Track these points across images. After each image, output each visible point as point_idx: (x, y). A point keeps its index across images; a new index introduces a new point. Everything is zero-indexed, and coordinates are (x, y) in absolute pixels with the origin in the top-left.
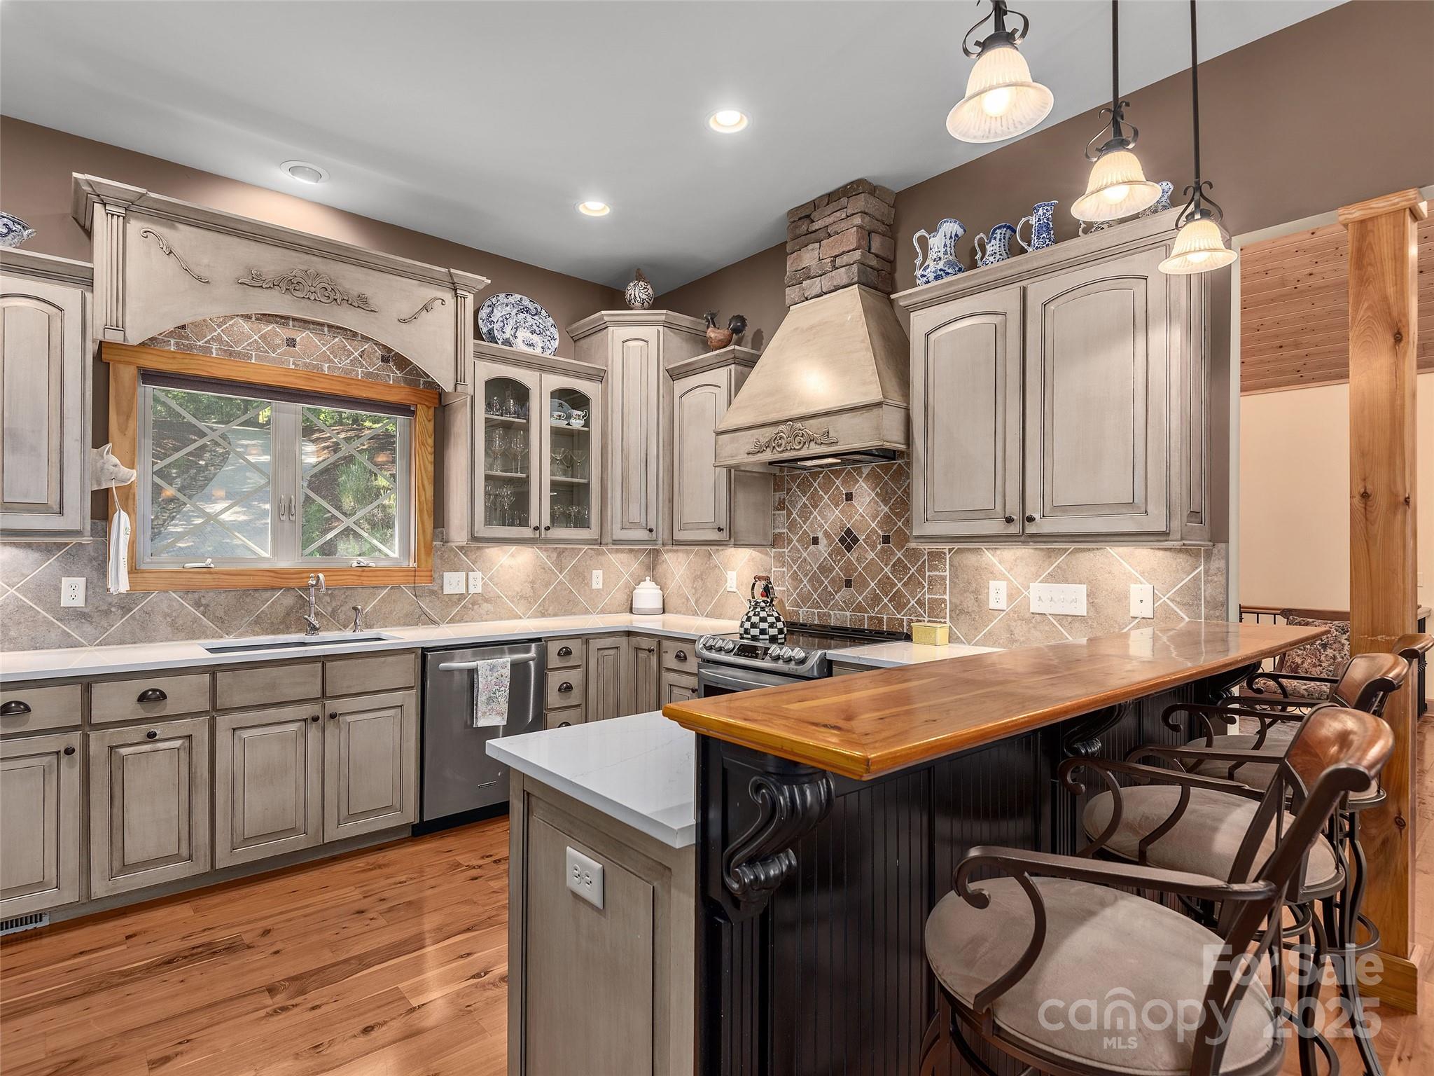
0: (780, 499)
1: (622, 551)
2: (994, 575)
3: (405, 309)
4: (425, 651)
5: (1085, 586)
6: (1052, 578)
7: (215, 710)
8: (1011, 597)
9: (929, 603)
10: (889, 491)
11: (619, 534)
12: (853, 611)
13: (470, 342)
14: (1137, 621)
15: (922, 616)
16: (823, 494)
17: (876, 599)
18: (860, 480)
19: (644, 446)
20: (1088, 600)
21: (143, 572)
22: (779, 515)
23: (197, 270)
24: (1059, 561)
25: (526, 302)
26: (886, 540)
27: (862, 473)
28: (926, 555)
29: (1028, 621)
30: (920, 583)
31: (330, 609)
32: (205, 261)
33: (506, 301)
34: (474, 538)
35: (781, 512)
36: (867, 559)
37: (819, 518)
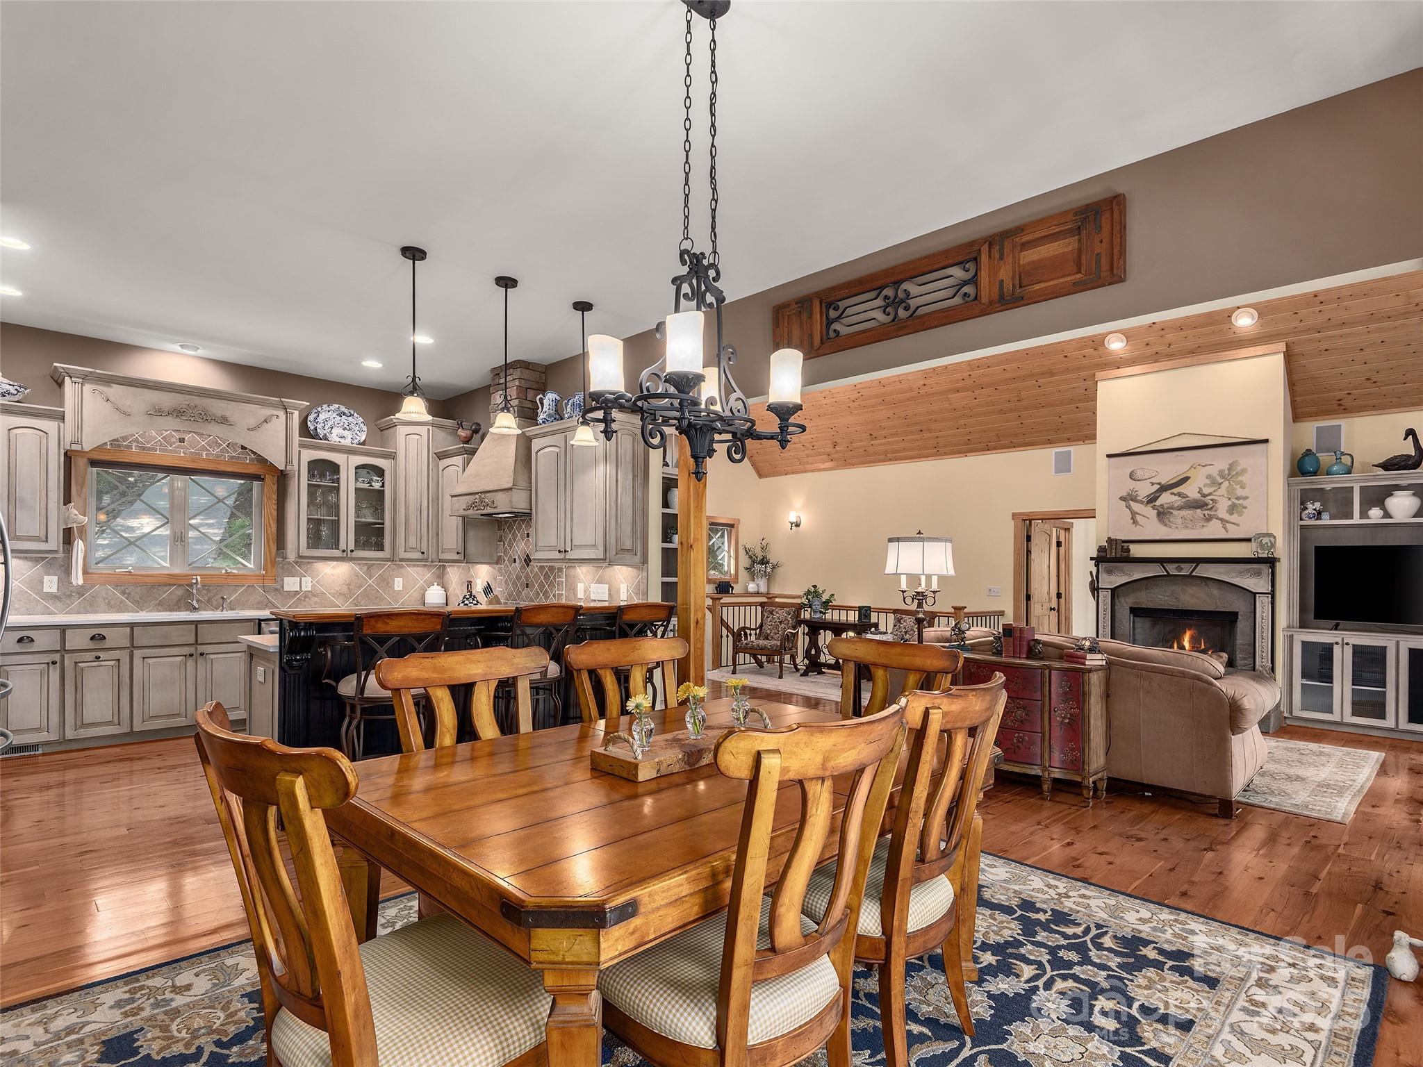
1: (418, 566)
2: (579, 580)
3: (252, 422)
4: (260, 620)
6: (599, 581)
7: (133, 647)
9: (557, 597)
11: (402, 555)
13: (296, 438)
17: (537, 595)
19: (419, 501)
21: (91, 573)
23: (123, 409)
25: (343, 409)
30: (554, 585)
31: (207, 598)
32: (128, 403)
33: (328, 409)
34: (300, 557)
36: (534, 572)
37: (516, 547)
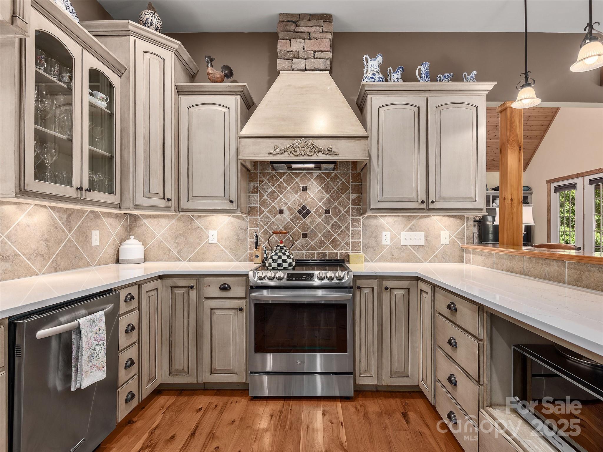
0: (254, 186)
2: (384, 229)
5: (424, 232)
6: (411, 230)
8: (392, 239)
9: (352, 244)
10: (330, 187)
11: (140, 200)
12: (308, 250)
14: (443, 246)
15: (348, 250)
16: (286, 186)
17: (322, 243)
18: (312, 180)
20: (425, 239)
22: (254, 196)
24: (413, 223)
26: (328, 212)
27: (313, 176)
28: (350, 220)
29: (400, 249)
30: (347, 234)
35: (255, 194)
36: (316, 222)
37: (284, 199)
